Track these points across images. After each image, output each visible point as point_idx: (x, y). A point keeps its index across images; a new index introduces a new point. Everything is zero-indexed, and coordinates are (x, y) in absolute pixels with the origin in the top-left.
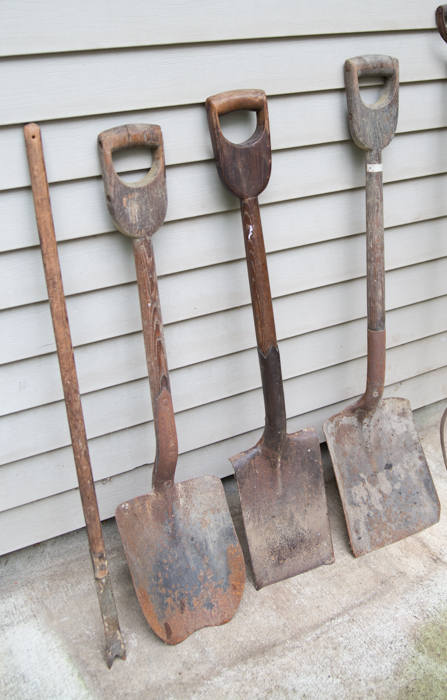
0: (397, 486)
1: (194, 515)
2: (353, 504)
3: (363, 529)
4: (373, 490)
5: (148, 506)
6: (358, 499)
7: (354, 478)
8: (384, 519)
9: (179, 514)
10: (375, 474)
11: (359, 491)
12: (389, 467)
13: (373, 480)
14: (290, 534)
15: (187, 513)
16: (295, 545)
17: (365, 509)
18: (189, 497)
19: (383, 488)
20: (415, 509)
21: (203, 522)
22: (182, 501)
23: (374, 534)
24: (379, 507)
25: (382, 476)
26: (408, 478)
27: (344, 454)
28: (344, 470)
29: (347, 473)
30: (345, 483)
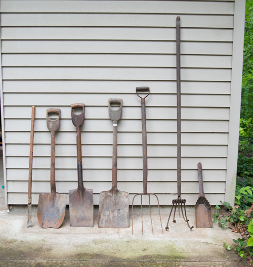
0: (119, 215)
1: (59, 203)
2: (104, 215)
3: (104, 221)
4: (112, 214)
5: (49, 196)
6: (106, 214)
7: (107, 209)
8: (112, 222)
9: (56, 201)
10: (114, 210)
11: (107, 213)
12: (119, 210)
13: (113, 211)
14: (82, 215)
15: (58, 202)
16: (83, 219)
17: (107, 217)
18: (59, 198)
19: (115, 215)
20: (122, 222)
21: (61, 205)
22: (57, 198)
23: (107, 224)
24: (112, 219)
25: (116, 211)
26: (123, 214)
27: (106, 203)
28: (105, 206)
29: (105, 208)
30: (104, 209)
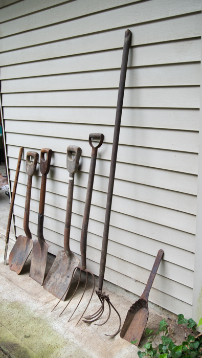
2: (54, 277)
3: (50, 284)
4: (60, 278)
6: (56, 277)
7: (60, 272)
8: (56, 287)
11: (58, 276)
12: (68, 277)
13: (62, 277)
17: (55, 281)
19: (62, 281)
22: (30, 244)
23: (51, 288)
24: (58, 284)
25: (65, 277)
27: (63, 264)
28: (60, 267)
29: (59, 269)
30: (57, 271)
